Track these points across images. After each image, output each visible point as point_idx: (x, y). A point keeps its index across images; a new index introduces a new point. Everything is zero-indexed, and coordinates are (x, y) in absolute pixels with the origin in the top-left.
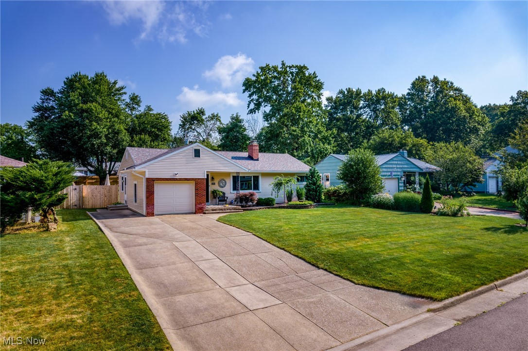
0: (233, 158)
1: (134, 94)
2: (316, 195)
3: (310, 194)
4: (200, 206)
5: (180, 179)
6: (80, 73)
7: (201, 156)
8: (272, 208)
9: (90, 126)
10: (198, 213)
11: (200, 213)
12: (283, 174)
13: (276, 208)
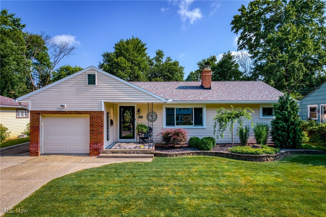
0: (180, 88)
1: (159, 50)
2: (288, 137)
3: (279, 135)
4: (95, 146)
5: (70, 113)
6: (123, 40)
7: (96, 82)
8: (204, 154)
9: (117, 73)
10: (92, 155)
11: (95, 155)
12: (233, 104)
13: (211, 154)
